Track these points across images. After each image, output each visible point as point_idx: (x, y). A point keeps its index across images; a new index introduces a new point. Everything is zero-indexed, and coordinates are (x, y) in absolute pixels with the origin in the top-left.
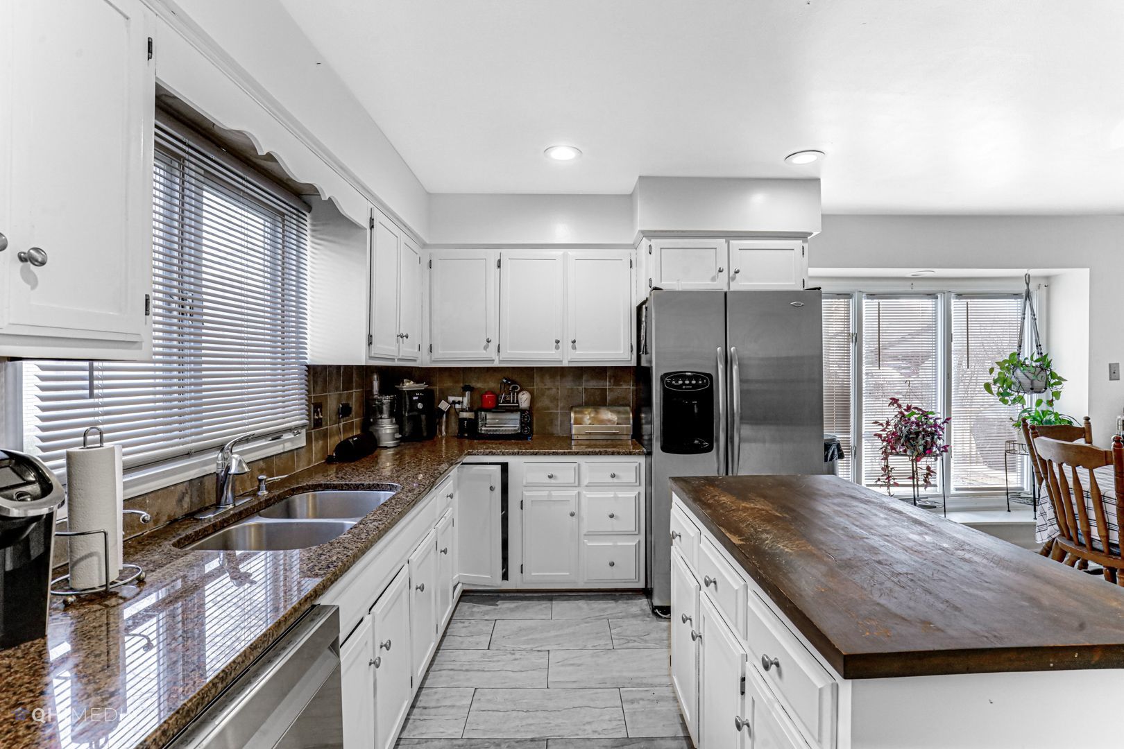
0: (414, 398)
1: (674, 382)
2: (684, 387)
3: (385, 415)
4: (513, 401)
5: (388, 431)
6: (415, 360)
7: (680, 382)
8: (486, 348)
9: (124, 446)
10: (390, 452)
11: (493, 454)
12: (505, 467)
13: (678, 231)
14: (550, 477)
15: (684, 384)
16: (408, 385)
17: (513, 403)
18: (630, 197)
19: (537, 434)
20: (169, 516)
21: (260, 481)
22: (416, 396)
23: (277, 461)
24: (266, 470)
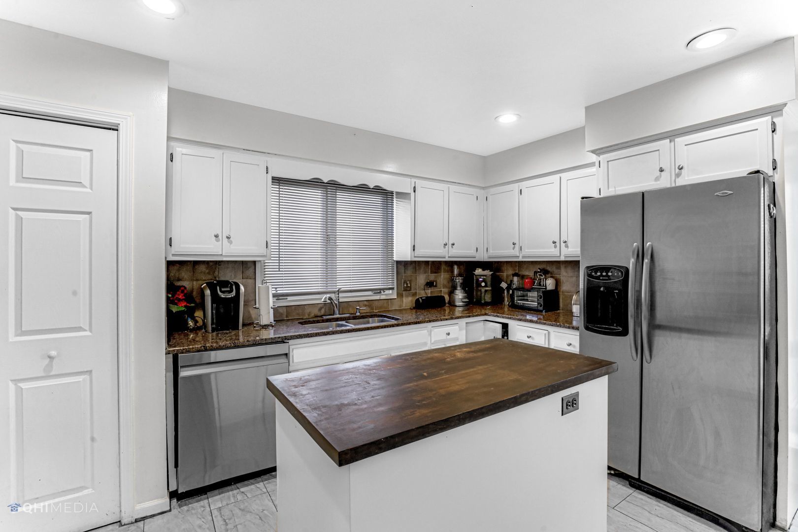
0: (480, 280)
1: (593, 274)
2: (601, 278)
3: (459, 288)
4: (543, 284)
5: (460, 297)
6: (475, 257)
7: (599, 274)
8: (514, 248)
9: (272, 285)
10: (461, 309)
11: (498, 317)
12: (505, 327)
13: (621, 143)
14: (529, 337)
15: (601, 275)
16: (479, 271)
17: (543, 286)
18: (583, 128)
19: (562, 310)
20: (315, 314)
21: (357, 309)
22: (481, 278)
23: (376, 303)
24: (368, 306)
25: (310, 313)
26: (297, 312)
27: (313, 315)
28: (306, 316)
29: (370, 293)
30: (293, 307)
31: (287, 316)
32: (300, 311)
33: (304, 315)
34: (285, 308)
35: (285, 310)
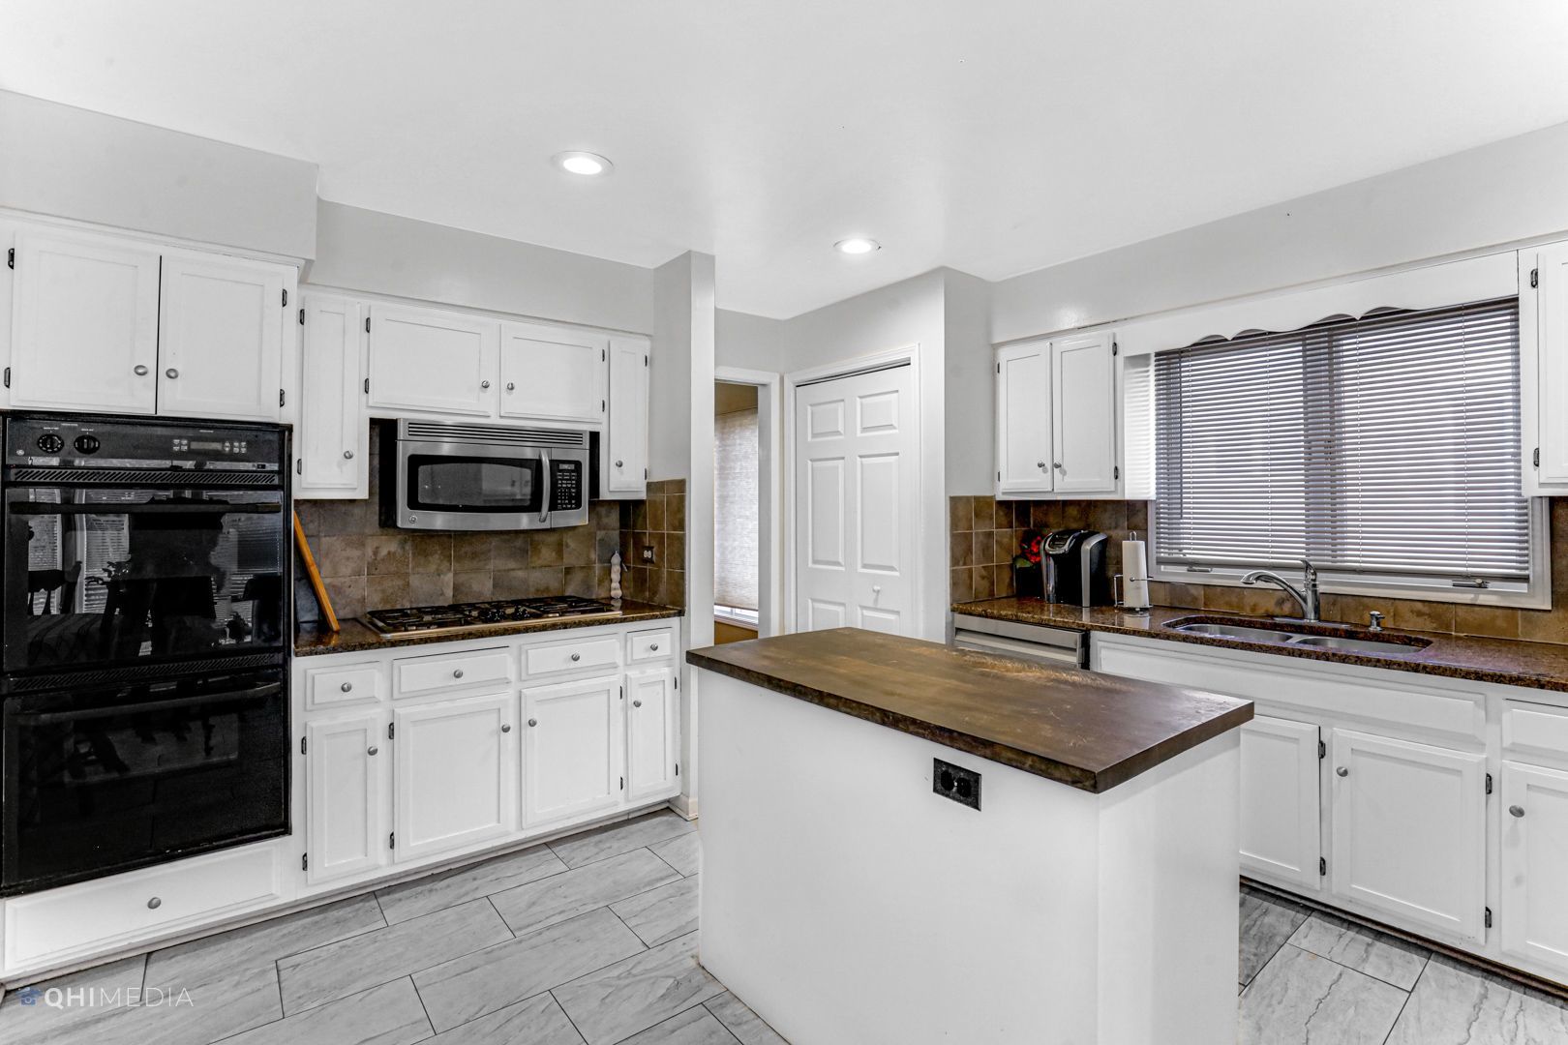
20: (1267, 611)
21: (1372, 616)
23: (1461, 611)
24: (1429, 615)
25: (1255, 605)
26: (1227, 599)
27: (1261, 611)
28: (1247, 611)
29: (1448, 583)
30: (1219, 589)
31: (1206, 605)
32: (1234, 599)
33: (1242, 609)
34: (1202, 587)
35: (1203, 592)
